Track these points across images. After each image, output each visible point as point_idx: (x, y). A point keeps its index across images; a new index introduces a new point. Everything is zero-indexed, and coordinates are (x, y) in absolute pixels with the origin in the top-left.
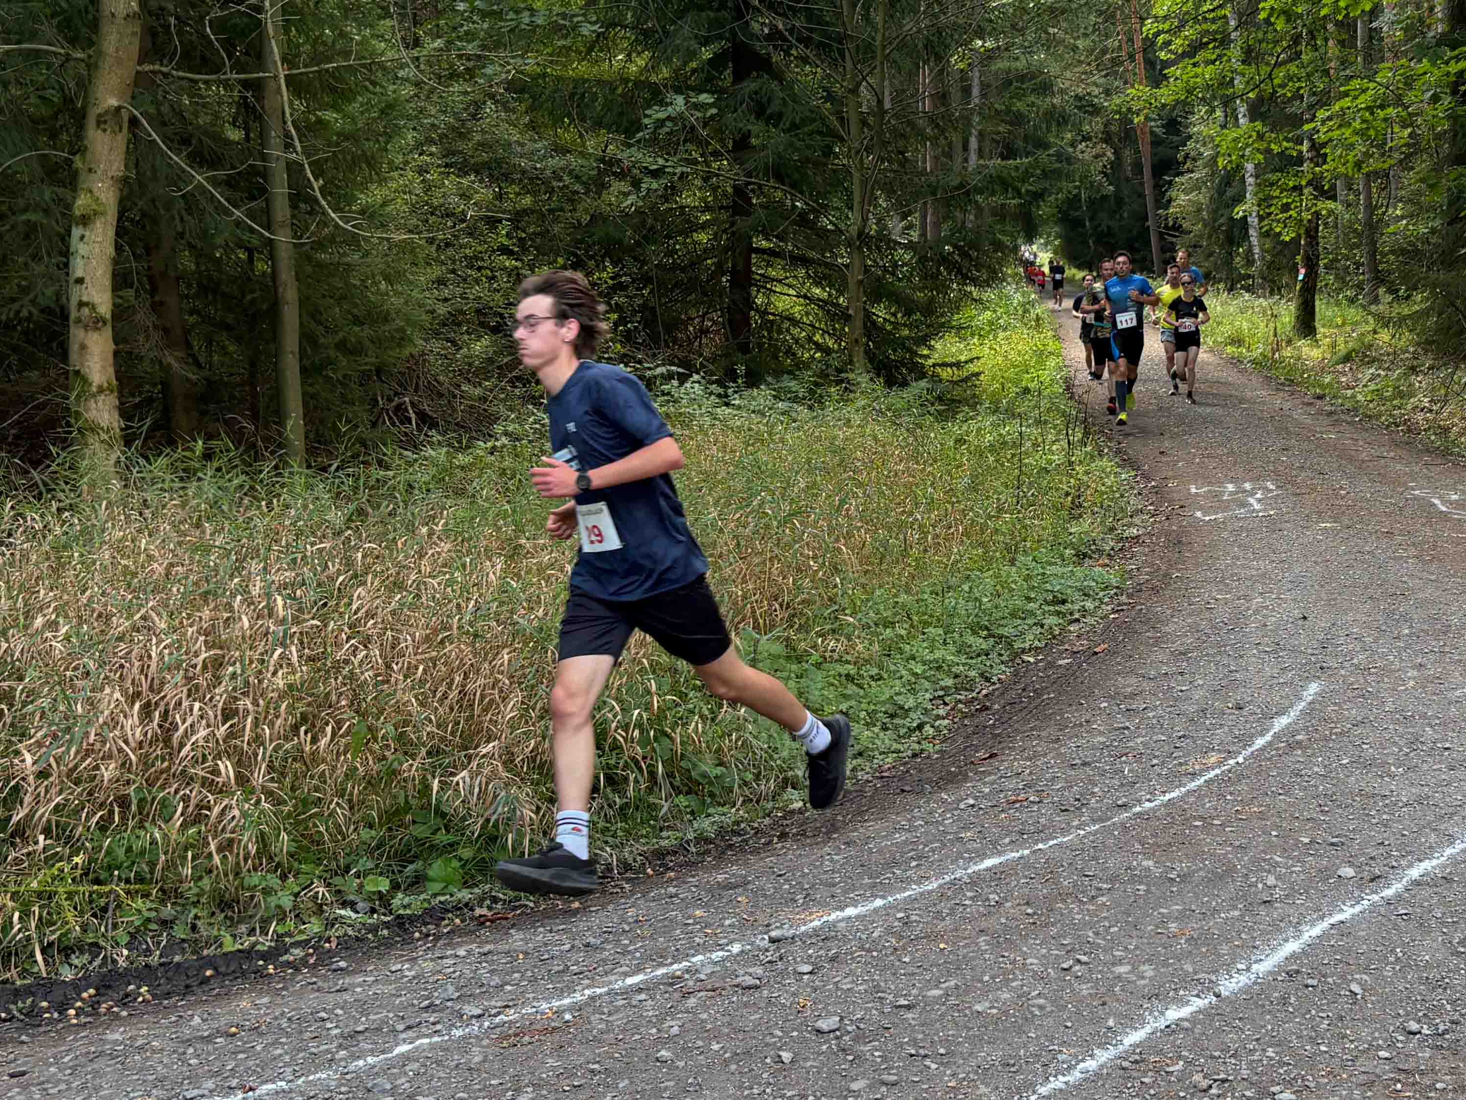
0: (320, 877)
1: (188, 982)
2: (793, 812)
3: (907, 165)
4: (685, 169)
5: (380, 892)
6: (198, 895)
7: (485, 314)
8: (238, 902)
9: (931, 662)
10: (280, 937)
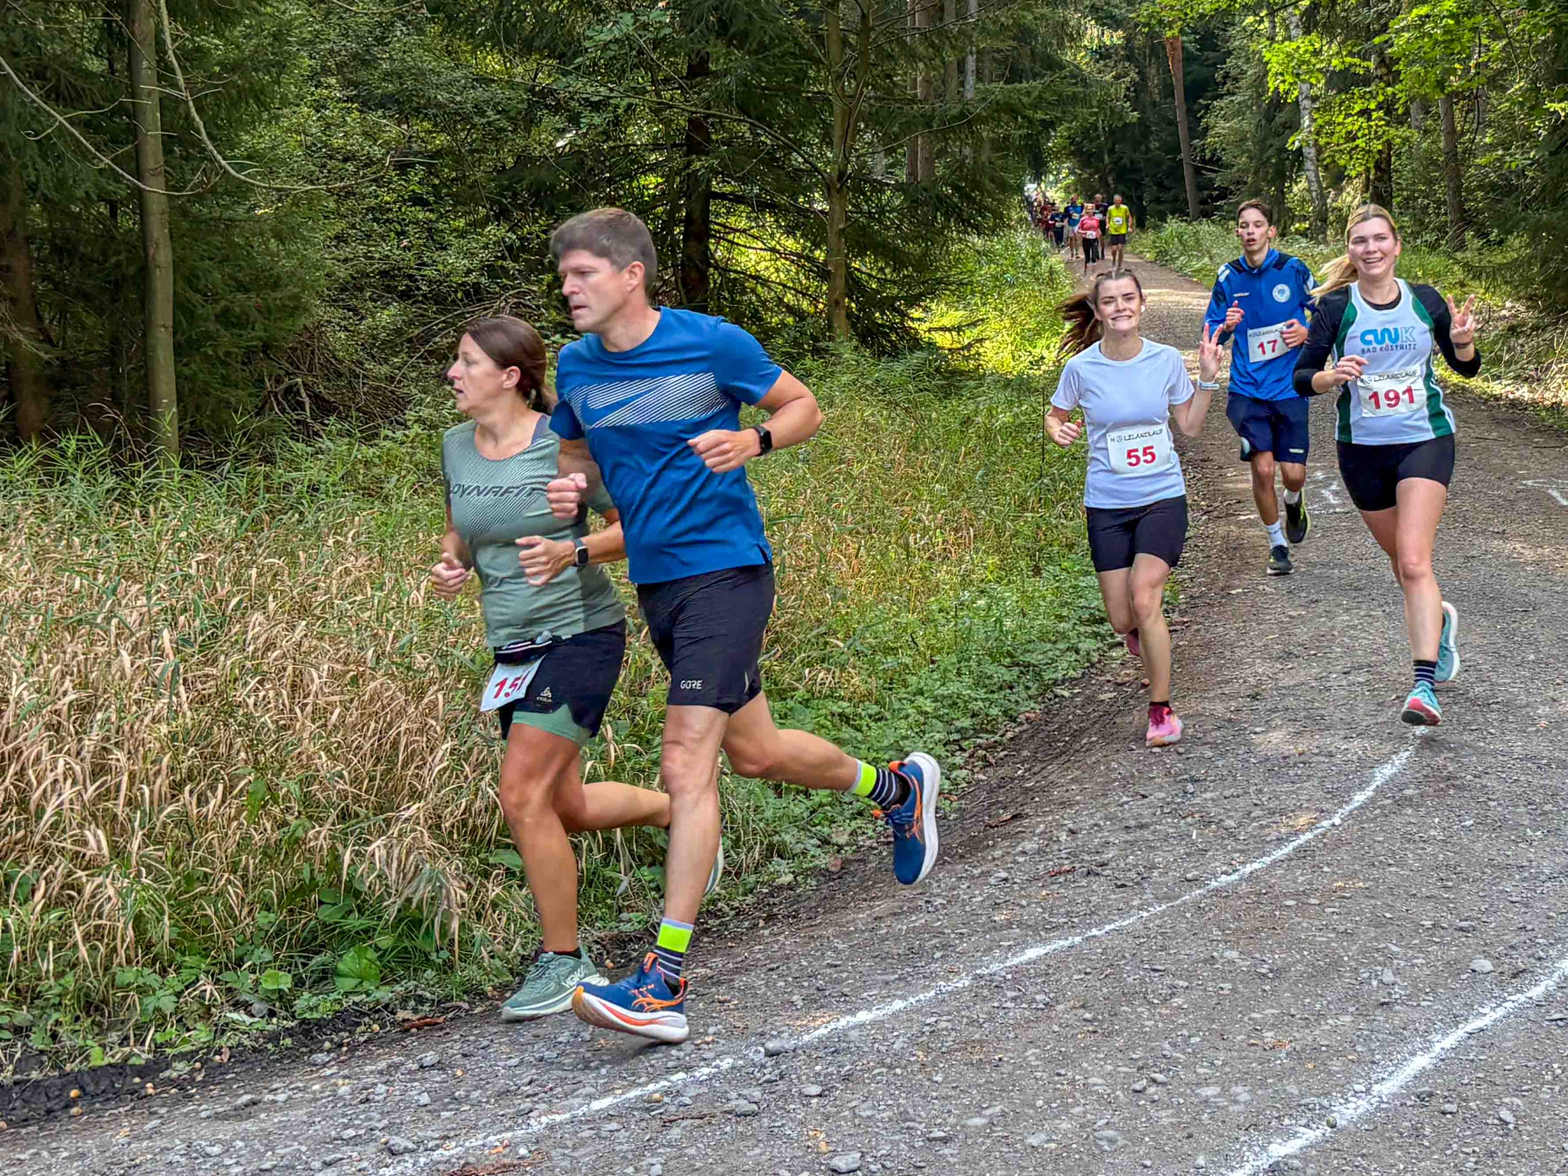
0: (207, 972)
1: (49, 1105)
2: (781, 888)
3: (897, 91)
4: (632, 100)
5: (280, 990)
6: (60, 995)
7: (393, 277)
8: (107, 1005)
9: (944, 697)
10: (158, 1047)
